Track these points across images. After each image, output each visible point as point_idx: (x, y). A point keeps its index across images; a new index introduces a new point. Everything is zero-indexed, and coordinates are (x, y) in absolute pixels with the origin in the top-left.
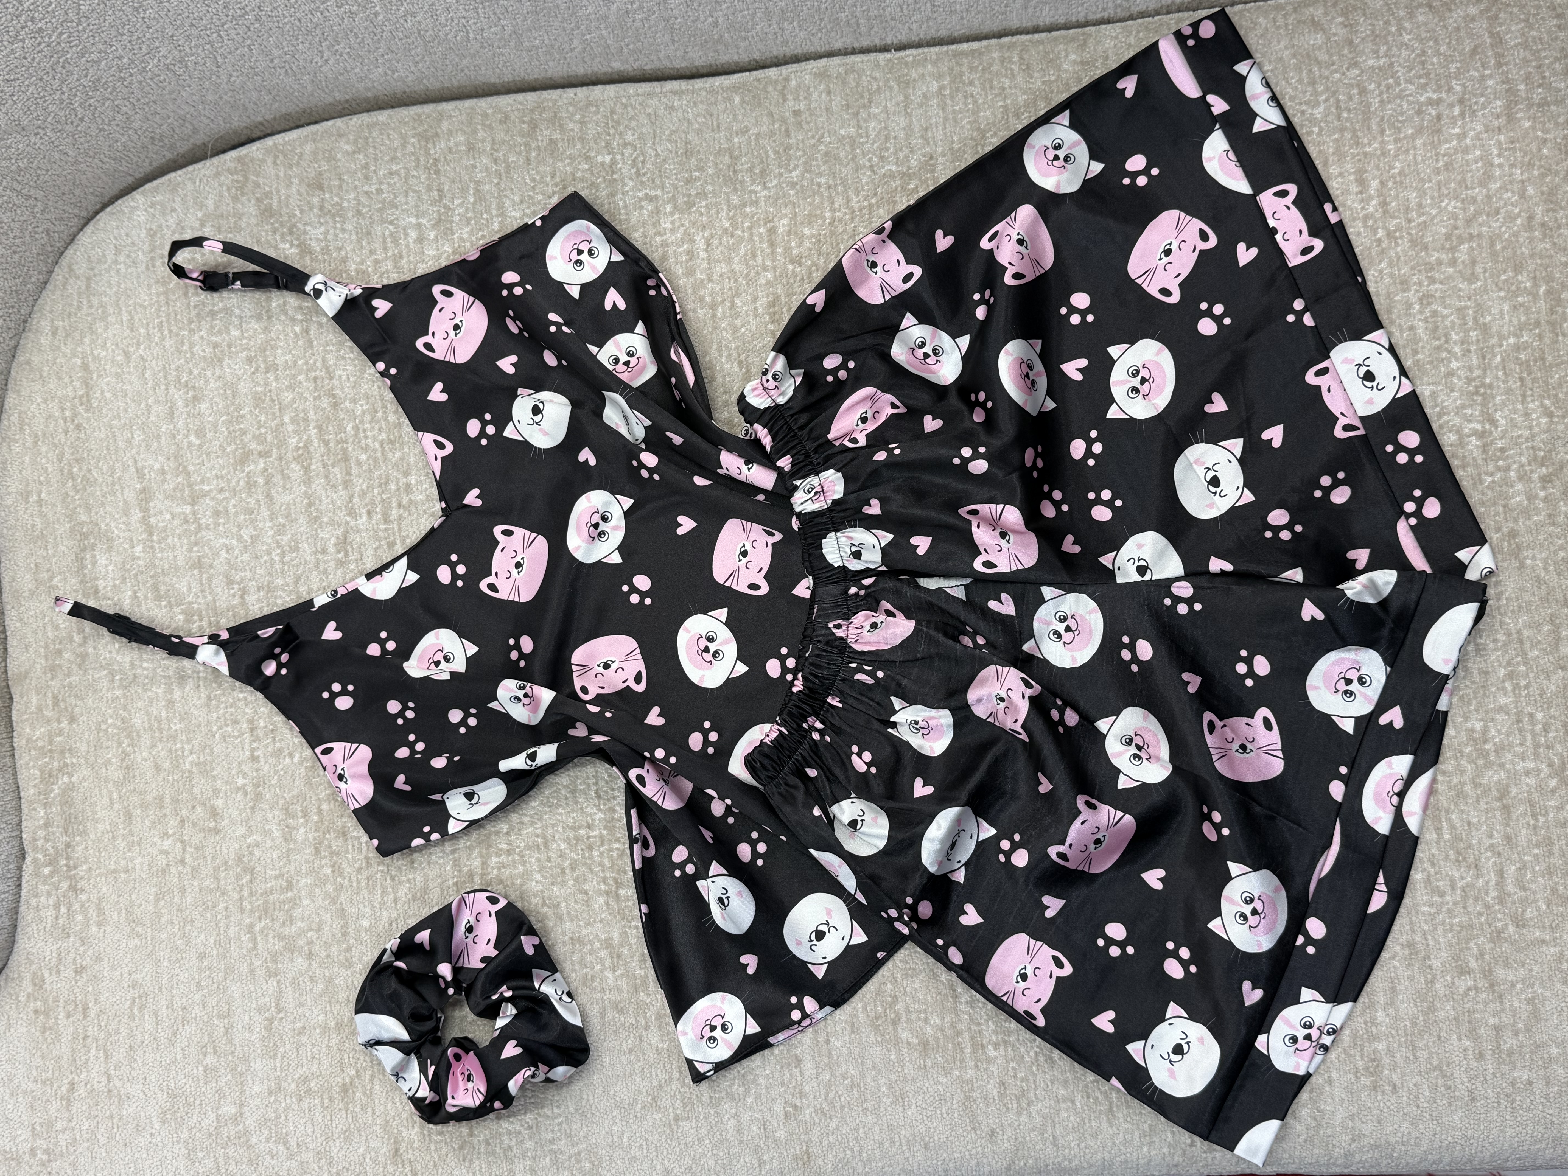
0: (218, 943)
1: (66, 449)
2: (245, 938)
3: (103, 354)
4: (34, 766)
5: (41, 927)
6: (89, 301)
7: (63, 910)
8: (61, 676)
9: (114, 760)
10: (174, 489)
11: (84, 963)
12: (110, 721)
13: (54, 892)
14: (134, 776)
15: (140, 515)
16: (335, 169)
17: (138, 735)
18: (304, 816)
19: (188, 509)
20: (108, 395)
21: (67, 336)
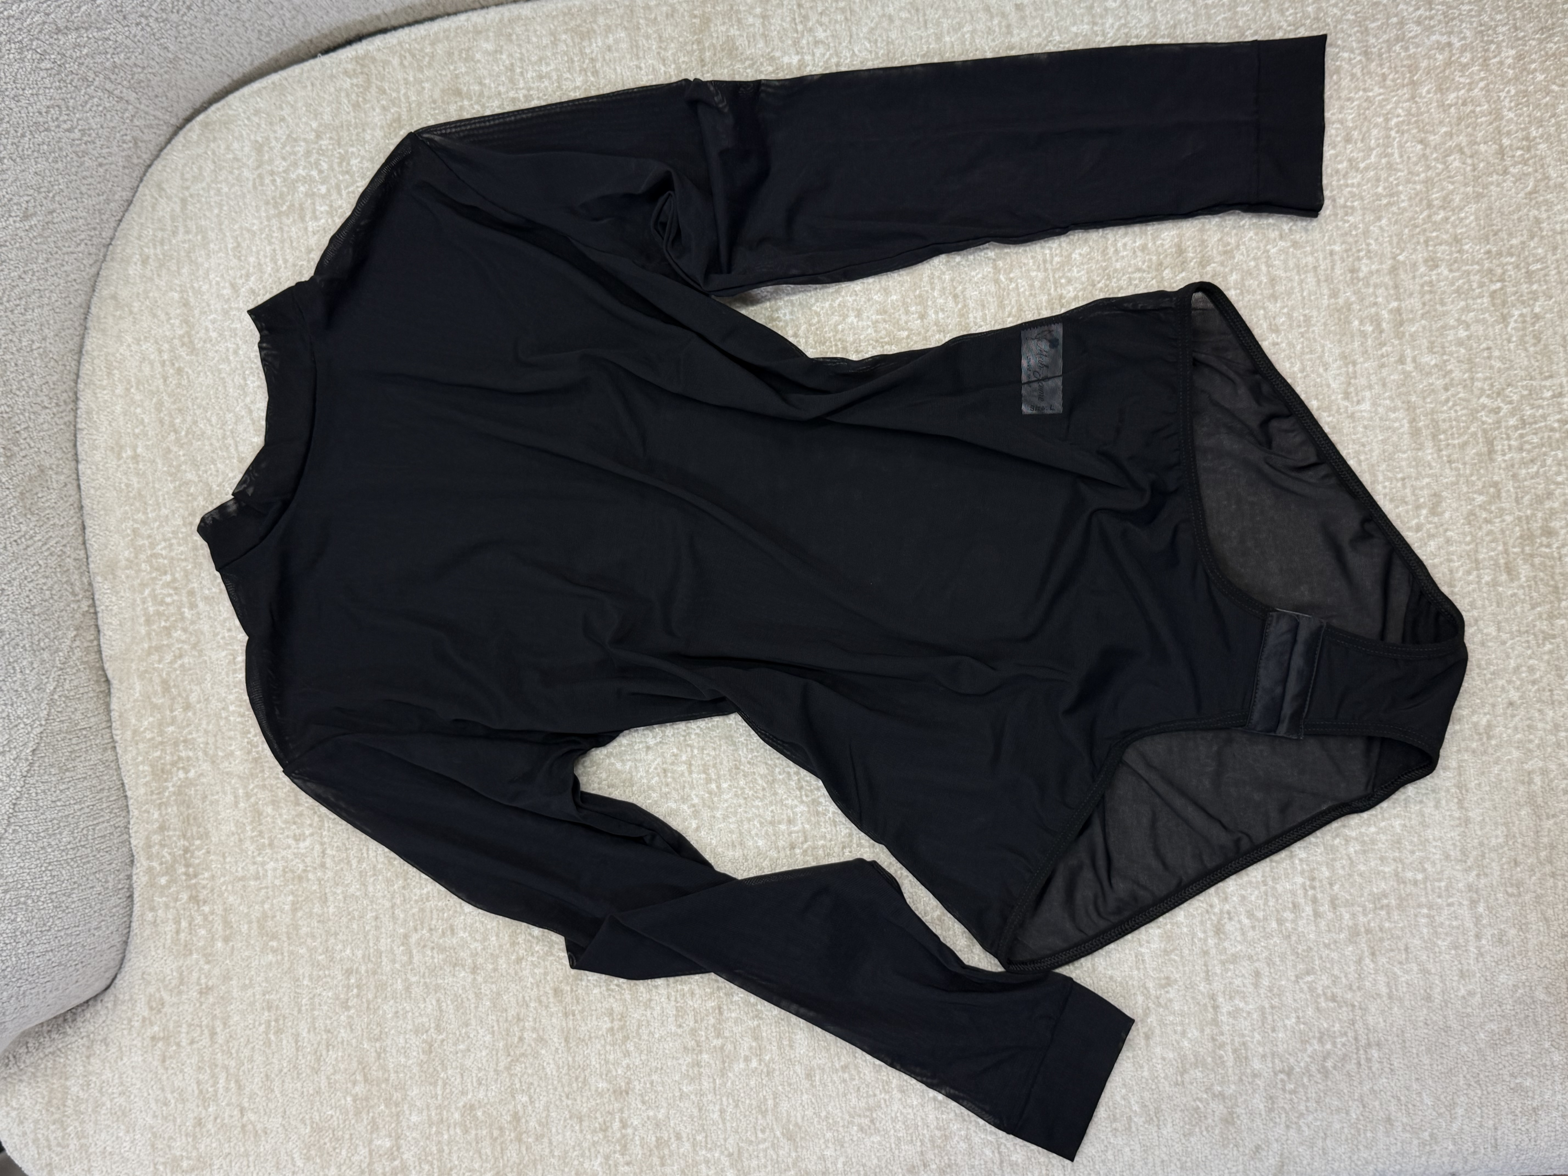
0: (366, 958)
2: (399, 950)
4: (142, 763)
5: (159, 944)
7: (184, 924)
11: (210, 983)
13: (172, 904)
16: (474, 71)
21: (161, 266)
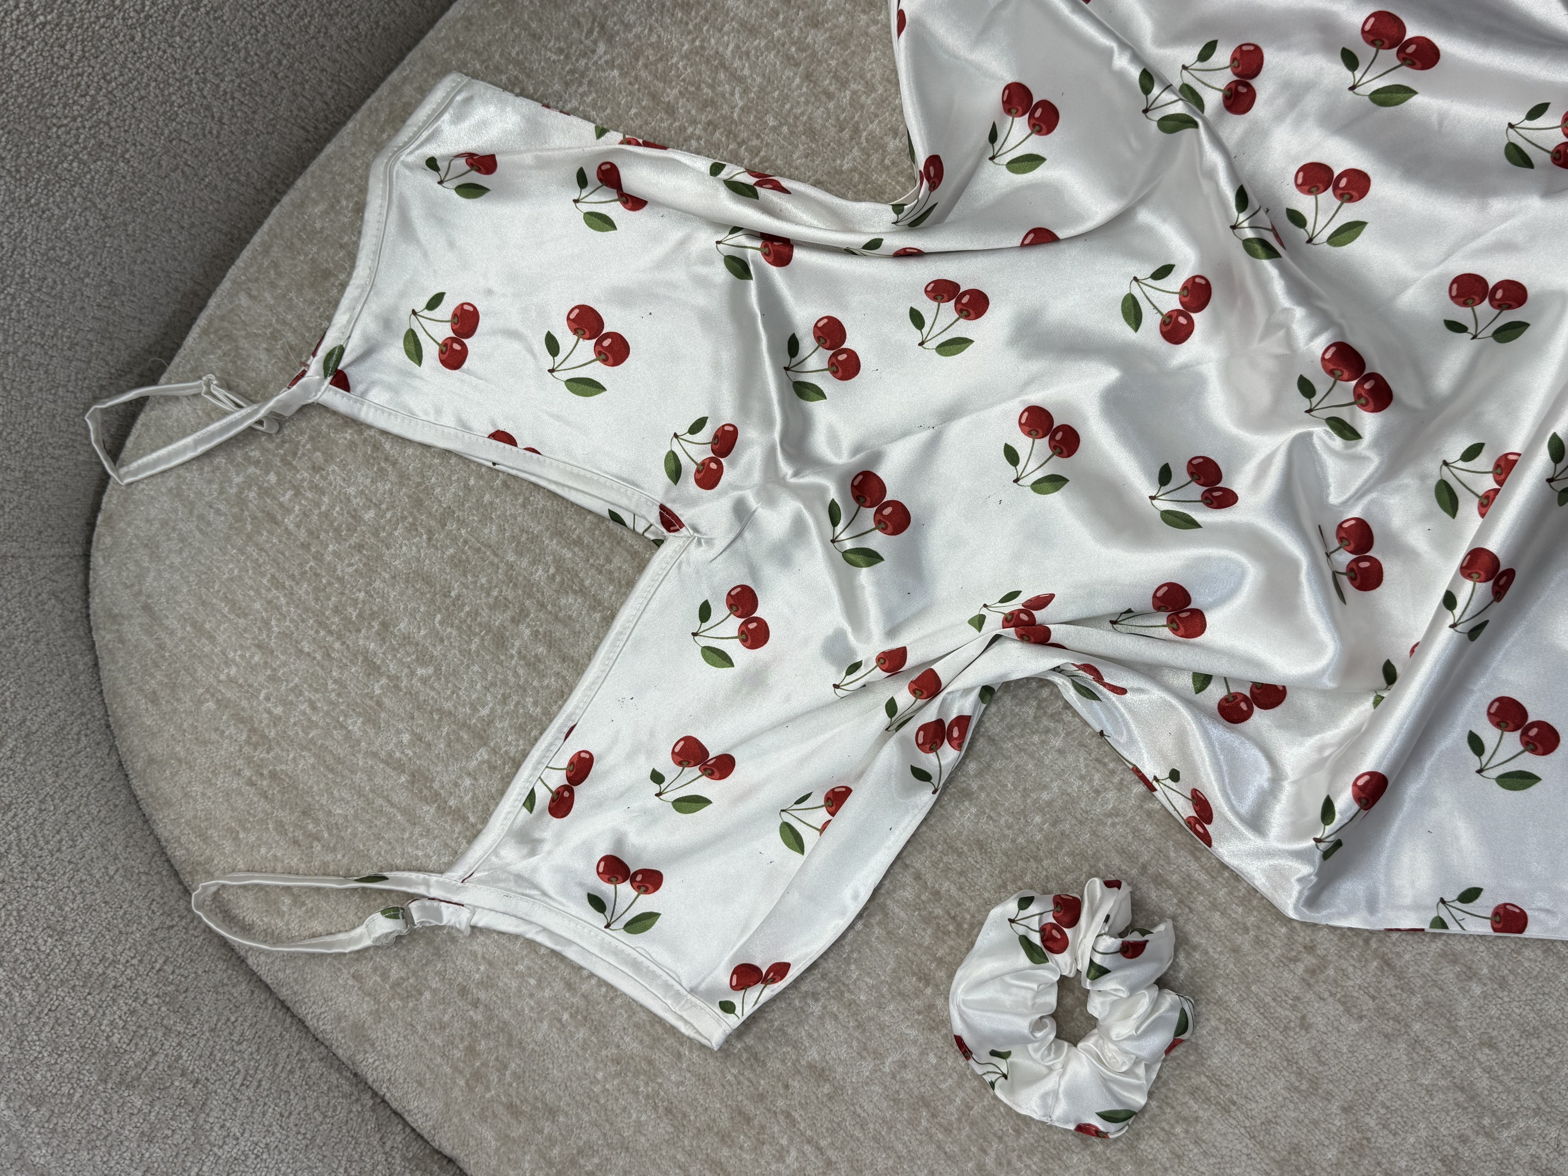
1: (281, 814)
3: (233, 670)
6: (167, 628)
8: (494, 1077)
9: (644, 1118)
10: (449, 745)
12: (600, 1075)
14: (684, 1115)
15: (432, 811)
17: (650, 1062)
18: (927, 984)
19: (483, 754)
20: (279, 711)
